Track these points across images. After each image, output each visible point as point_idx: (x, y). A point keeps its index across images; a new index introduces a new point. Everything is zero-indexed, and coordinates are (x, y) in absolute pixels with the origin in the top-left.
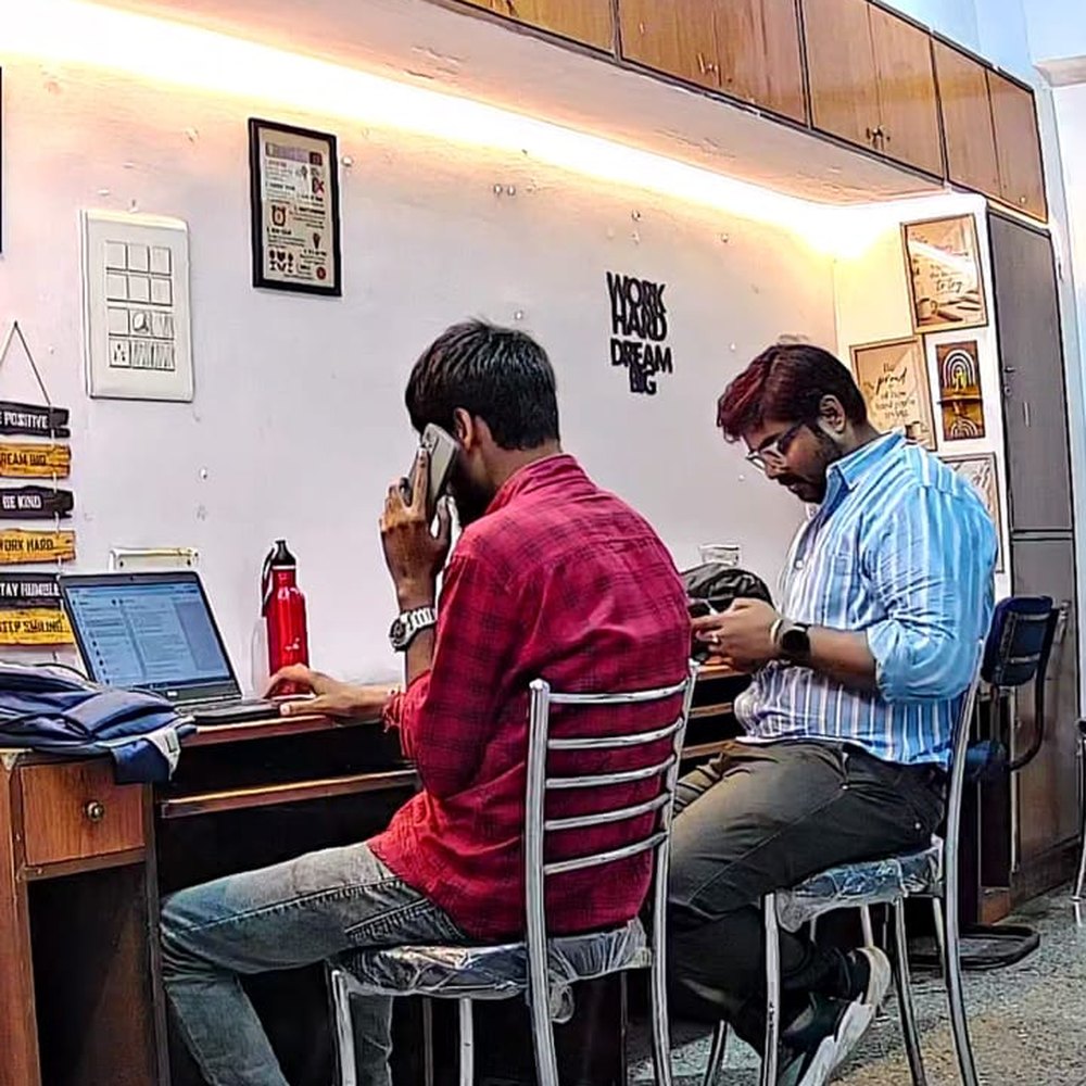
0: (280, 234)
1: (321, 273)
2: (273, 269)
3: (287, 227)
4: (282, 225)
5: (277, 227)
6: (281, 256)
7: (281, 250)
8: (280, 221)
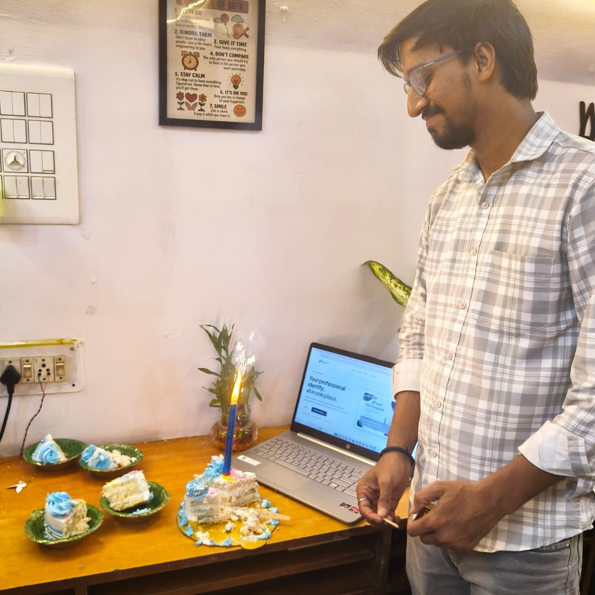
0: (191, 78)
1: (240, 111)
2: (181, 109)
3: (199, 71)
4: (195, 69)
5: (187, 71)
6: (192, 97)
7: (192, 92)
8: (192, 65)
